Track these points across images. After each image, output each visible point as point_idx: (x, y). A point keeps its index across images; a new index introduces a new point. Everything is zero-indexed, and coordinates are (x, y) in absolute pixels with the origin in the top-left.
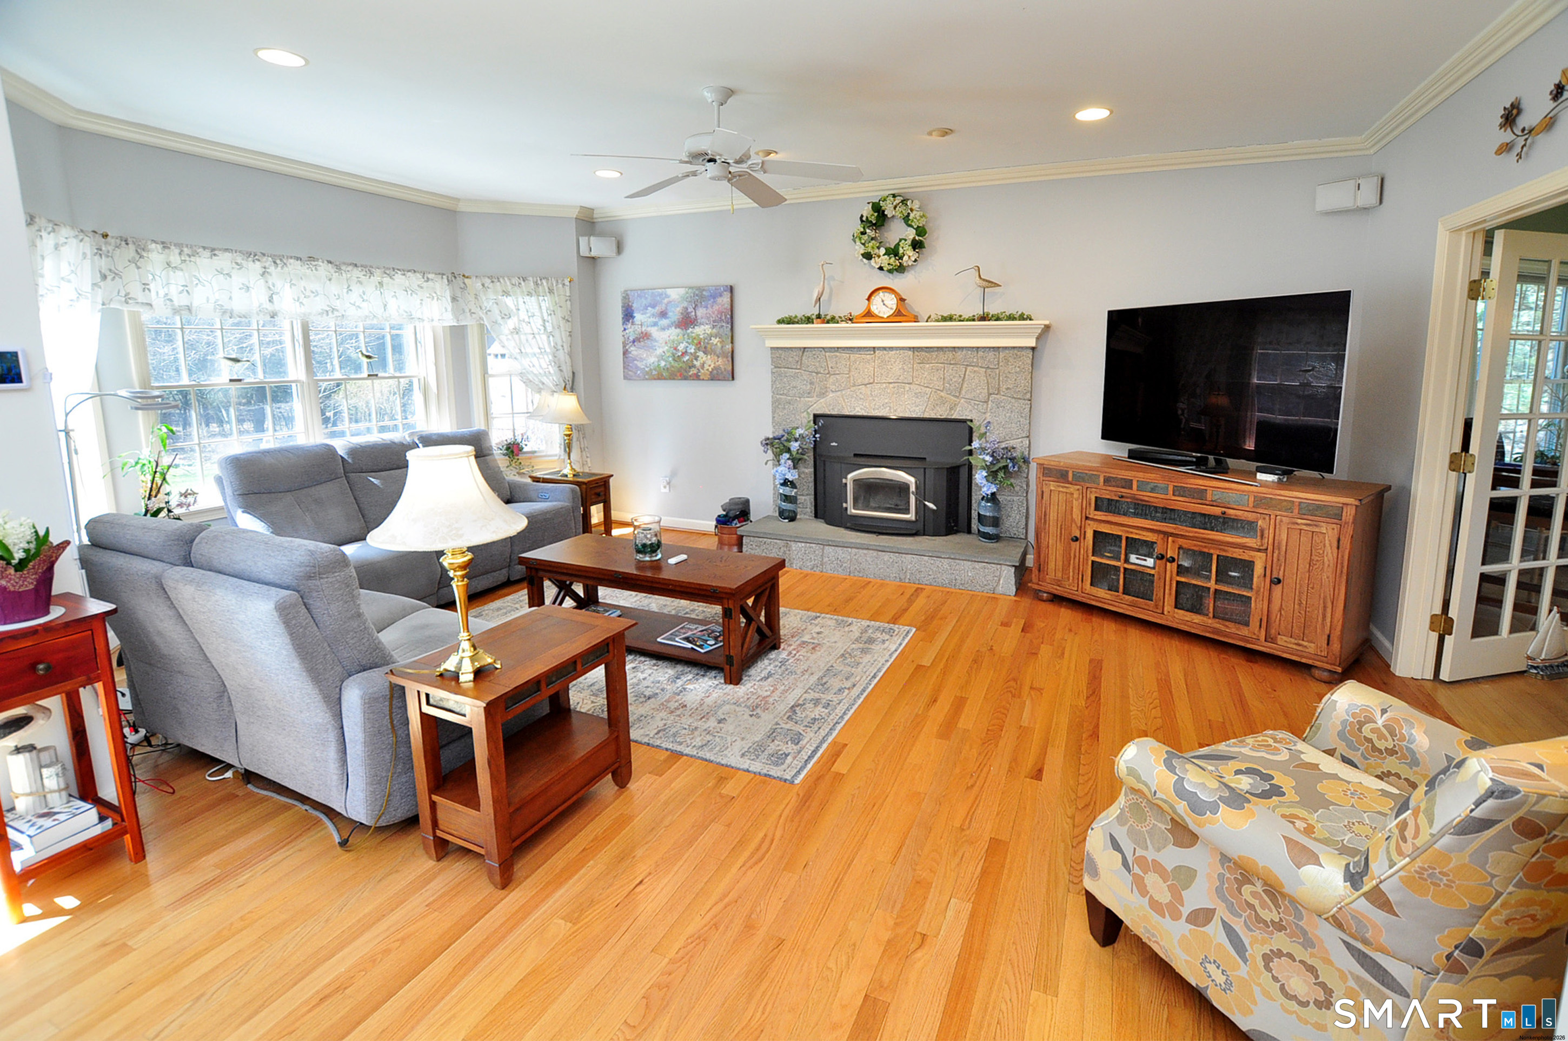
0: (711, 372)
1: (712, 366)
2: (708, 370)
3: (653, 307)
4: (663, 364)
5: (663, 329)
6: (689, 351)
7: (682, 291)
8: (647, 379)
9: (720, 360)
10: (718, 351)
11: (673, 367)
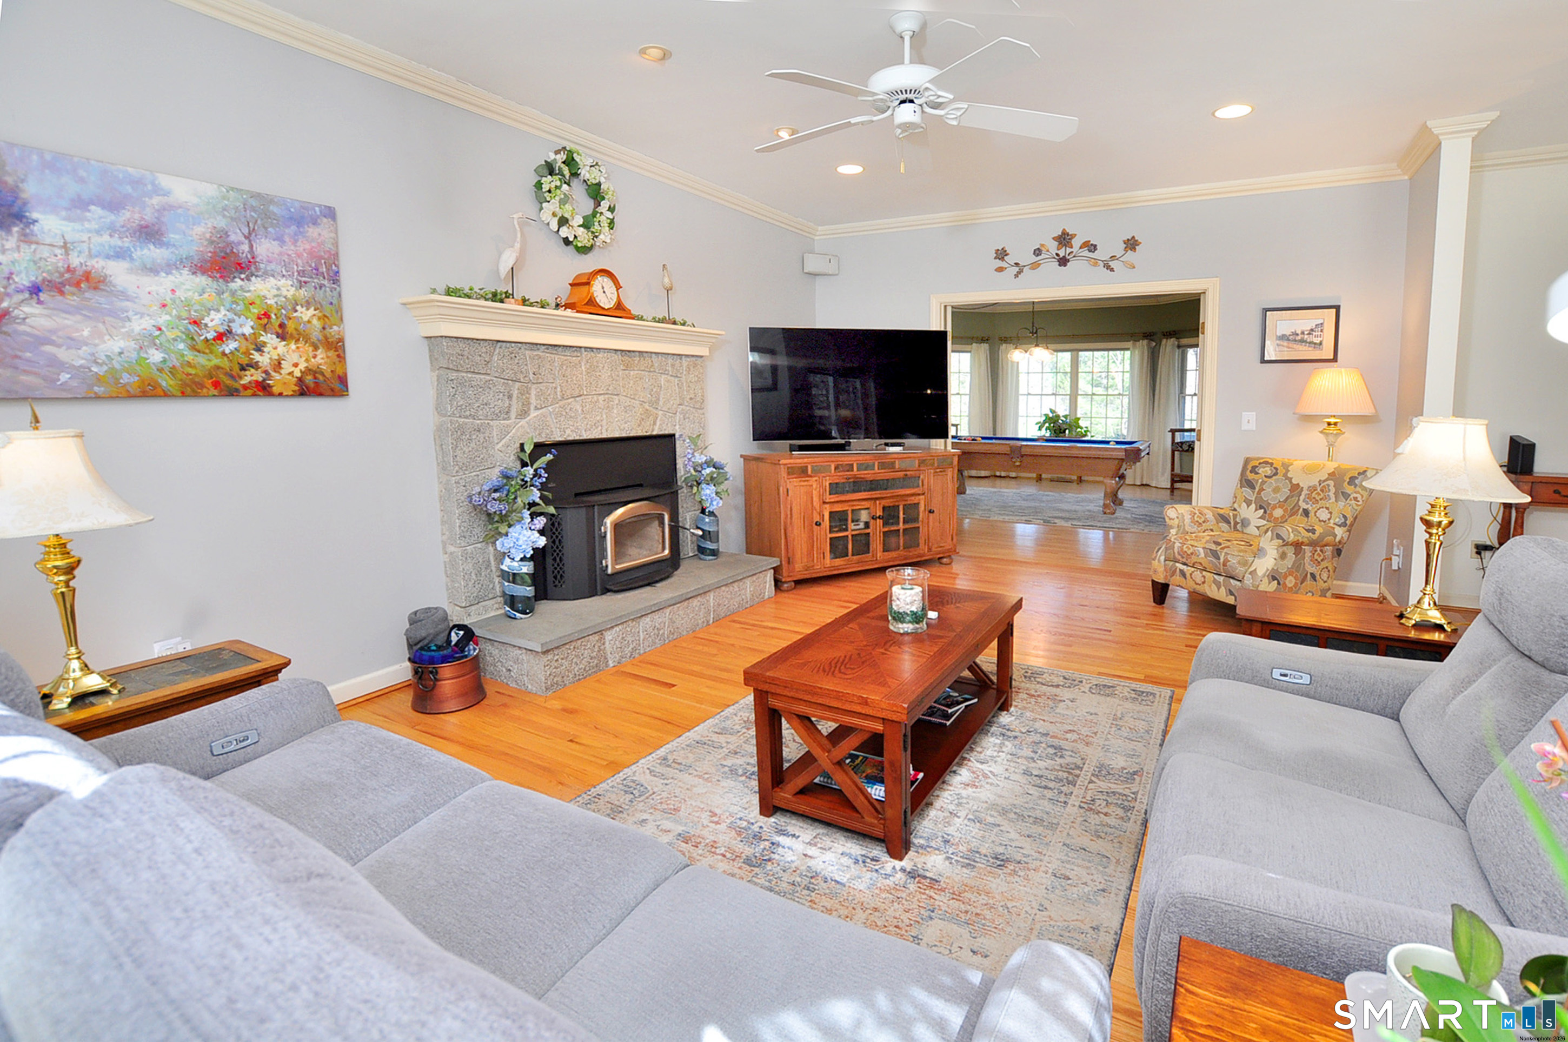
0: (300, 379)
1: (303, 366)
2: (291, 373)
3: (114, 206)
4: (156, 356)
5: (153, 270)
6: (236, 329)
7: (210, 190)
8: (98, 398)
9: (321, 353)
10: (316, 334)
11: (189, 364)
